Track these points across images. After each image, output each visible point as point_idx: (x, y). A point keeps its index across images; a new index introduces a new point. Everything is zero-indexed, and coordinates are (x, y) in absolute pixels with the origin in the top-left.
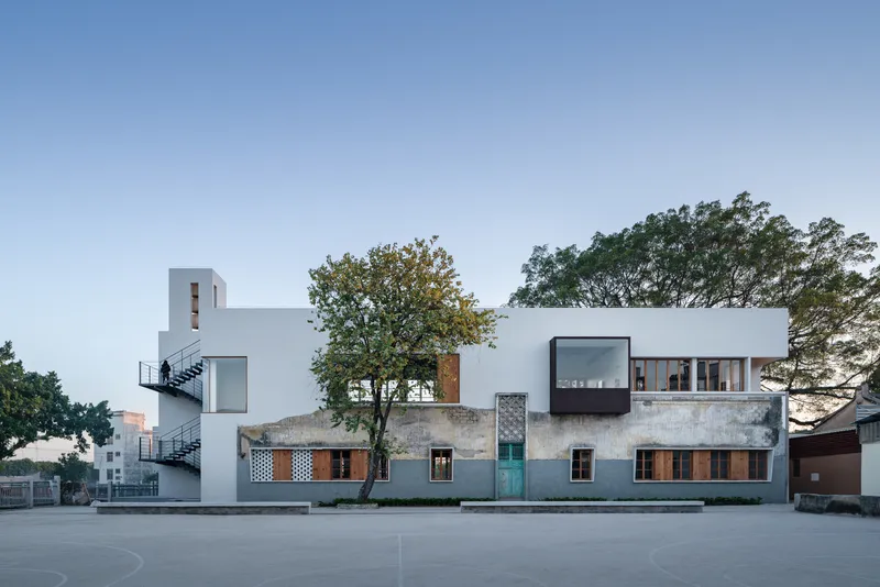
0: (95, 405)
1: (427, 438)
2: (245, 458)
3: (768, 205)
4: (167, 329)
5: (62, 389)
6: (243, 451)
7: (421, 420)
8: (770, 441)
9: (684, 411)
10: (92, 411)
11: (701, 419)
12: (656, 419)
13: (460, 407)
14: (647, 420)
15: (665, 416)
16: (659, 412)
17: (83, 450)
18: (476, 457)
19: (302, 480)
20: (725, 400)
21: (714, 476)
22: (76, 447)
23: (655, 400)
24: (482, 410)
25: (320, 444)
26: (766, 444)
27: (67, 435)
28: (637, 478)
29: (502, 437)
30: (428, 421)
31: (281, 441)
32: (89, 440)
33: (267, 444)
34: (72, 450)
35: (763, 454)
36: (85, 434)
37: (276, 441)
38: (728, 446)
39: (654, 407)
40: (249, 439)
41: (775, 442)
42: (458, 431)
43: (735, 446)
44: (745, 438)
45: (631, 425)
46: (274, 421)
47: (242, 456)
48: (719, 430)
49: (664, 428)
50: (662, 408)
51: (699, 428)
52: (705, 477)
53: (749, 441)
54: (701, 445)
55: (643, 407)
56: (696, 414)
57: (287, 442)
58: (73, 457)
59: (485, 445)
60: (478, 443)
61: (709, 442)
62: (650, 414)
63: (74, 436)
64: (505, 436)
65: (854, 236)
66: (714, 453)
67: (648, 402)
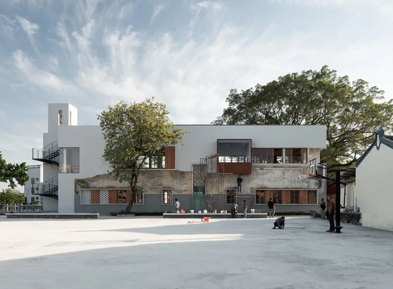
0: (19, 165)
1: (161, 185)
2: (78, 194)
3: (335, 71)
4: (47, 132)
5: (2, 156)
6: (77, 191)
7: (158, 176)
8: (318, 186)
9: (278, 173)
10: (17, 167)
11: (286, 176)
12: (265, 176)
13: (176, 171)
14: (261, 177)
15: (270, 174)
16: (267, 173)
17: (13, 188)
18: (183, 193)
19: (104, 204)
20: (297, 167)
21: (292, 202)
22: (9, 186)
23: (265, 167)
24: (186, 172)
25: (112, 187)
26: (316, 188)
27: (4, 180)
28: (256, 203)
29: (195, 184)
30: (161, 177)
31: (95, 186)
32: (16, 182)
33: (88, 187)
34: (8, 188)
35: (315, 192)
36: (14, 180)
37: (93, 186)
38: (299, 188)
39: (265, 171)
40: (80, 185)
41: (320, 186)
42: (175, 182)
43: (301, 189)
44: (306, 184)
45: (254, 179)
46: (91, 177)
47: (77, 192)
48: (294, 181)
49: (269, 180)
50: (268, 171)
51: (285, 180)
52: (288, 203)
53: (308, 186)
54: (286, 188)
55: (259, 171)
56: (283, 174)
57: (98, 186)
58: (8, 191)
59: (187, 188)
60: (184, 187)
61: (289, 187)
62: (263, 174)
63: (8, 181)
64: (197, 184)
65: (372, 88)
66: (292, 192)
67: (262, 169)
